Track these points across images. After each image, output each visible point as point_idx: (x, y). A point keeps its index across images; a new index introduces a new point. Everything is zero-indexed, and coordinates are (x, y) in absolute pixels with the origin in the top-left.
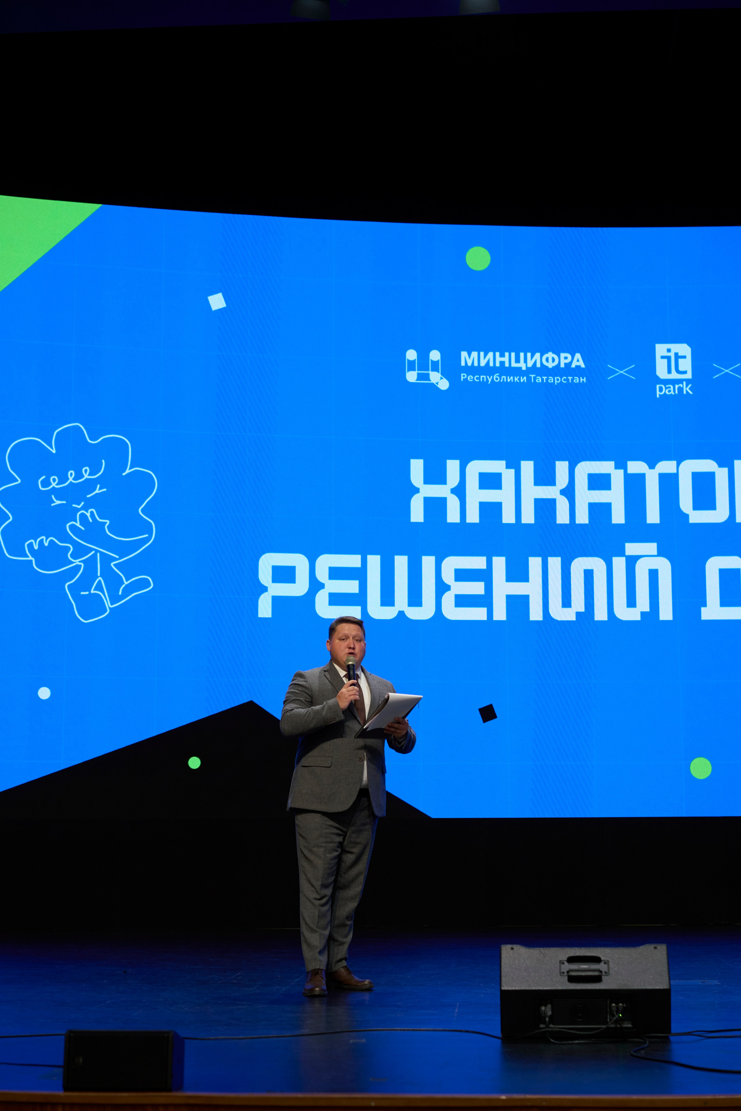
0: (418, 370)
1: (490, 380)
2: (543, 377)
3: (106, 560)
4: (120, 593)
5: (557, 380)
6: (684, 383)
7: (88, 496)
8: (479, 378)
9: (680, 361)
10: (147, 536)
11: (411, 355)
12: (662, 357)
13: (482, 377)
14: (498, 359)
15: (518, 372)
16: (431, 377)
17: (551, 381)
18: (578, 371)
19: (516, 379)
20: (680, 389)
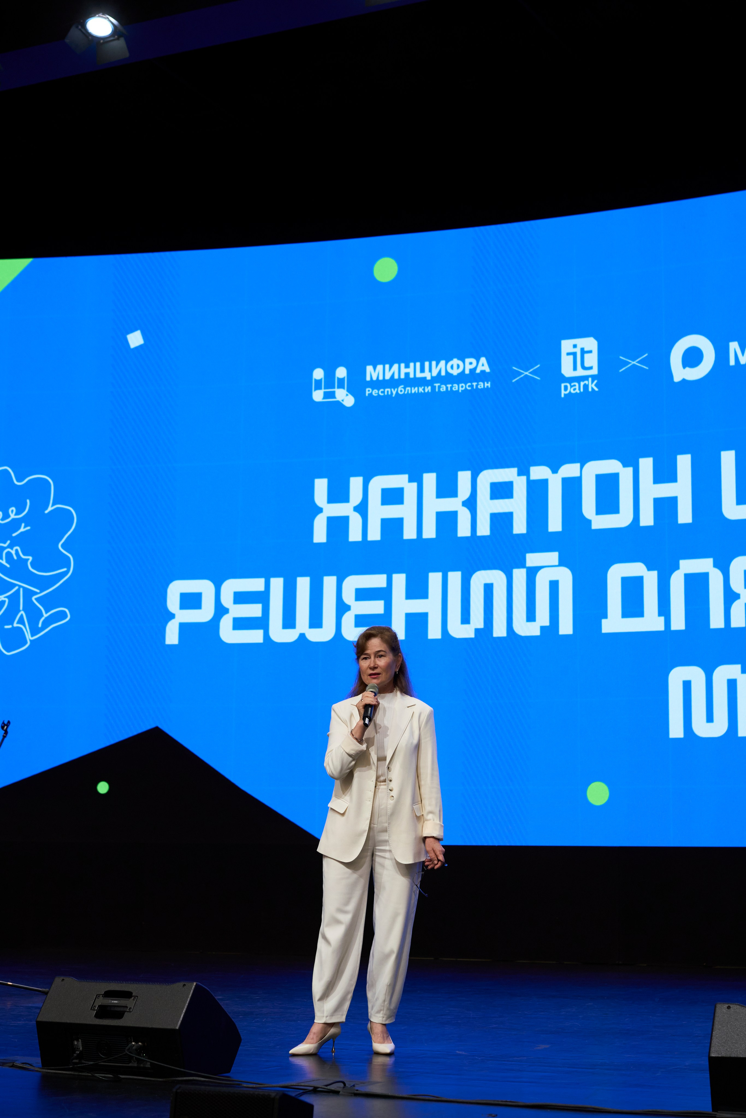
0: (325, 389)
1: (394, 393)
2: (448, 386)
3: (28, 594)
4: (40, 625)
5: (460, 387)
6: (590, 379)
7: (14, 535)
8: (384, 392)
9: (586, 356)
10: (65, 569)
11: (318, 374)
12: (568, 354)
14: (404, 370)
15: (423, 382)
16: (337, 395)
17: (455, 388)
18: (483, 376)
19: (421, 390)
20: (586, 387)
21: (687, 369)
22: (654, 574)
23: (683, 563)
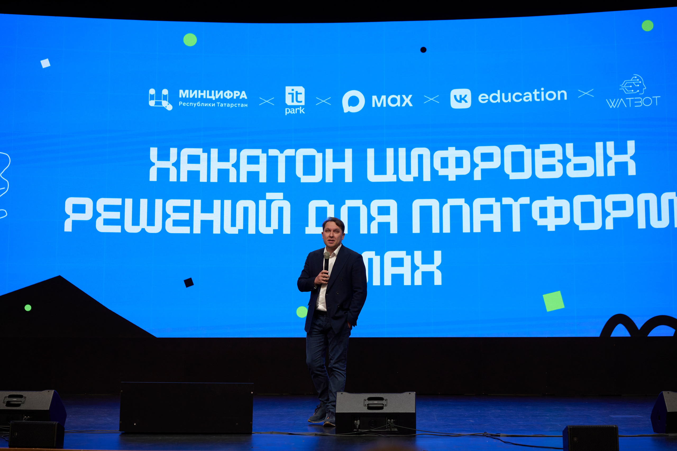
0: (156, 100)
1: (195, 105)
2: (224, 104)
5: (232, 105)
6: (301, 107)
8: (189, 104)
9: (299, 95)
10: (4, 188)
11: (152, 91)
12: (289, 94)
13: (190, 103)
14: (200, 94)
15: (210, 101)
16: (163, 104)
17: (228, 106)
18: (243, 101)
19: (209, 105)
20: (298, 111)
21: (351, 107)
22: (333, 206)
23: (347, 201)
